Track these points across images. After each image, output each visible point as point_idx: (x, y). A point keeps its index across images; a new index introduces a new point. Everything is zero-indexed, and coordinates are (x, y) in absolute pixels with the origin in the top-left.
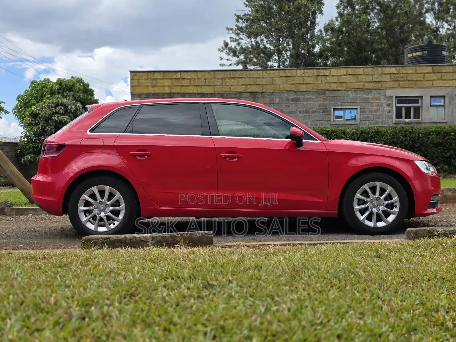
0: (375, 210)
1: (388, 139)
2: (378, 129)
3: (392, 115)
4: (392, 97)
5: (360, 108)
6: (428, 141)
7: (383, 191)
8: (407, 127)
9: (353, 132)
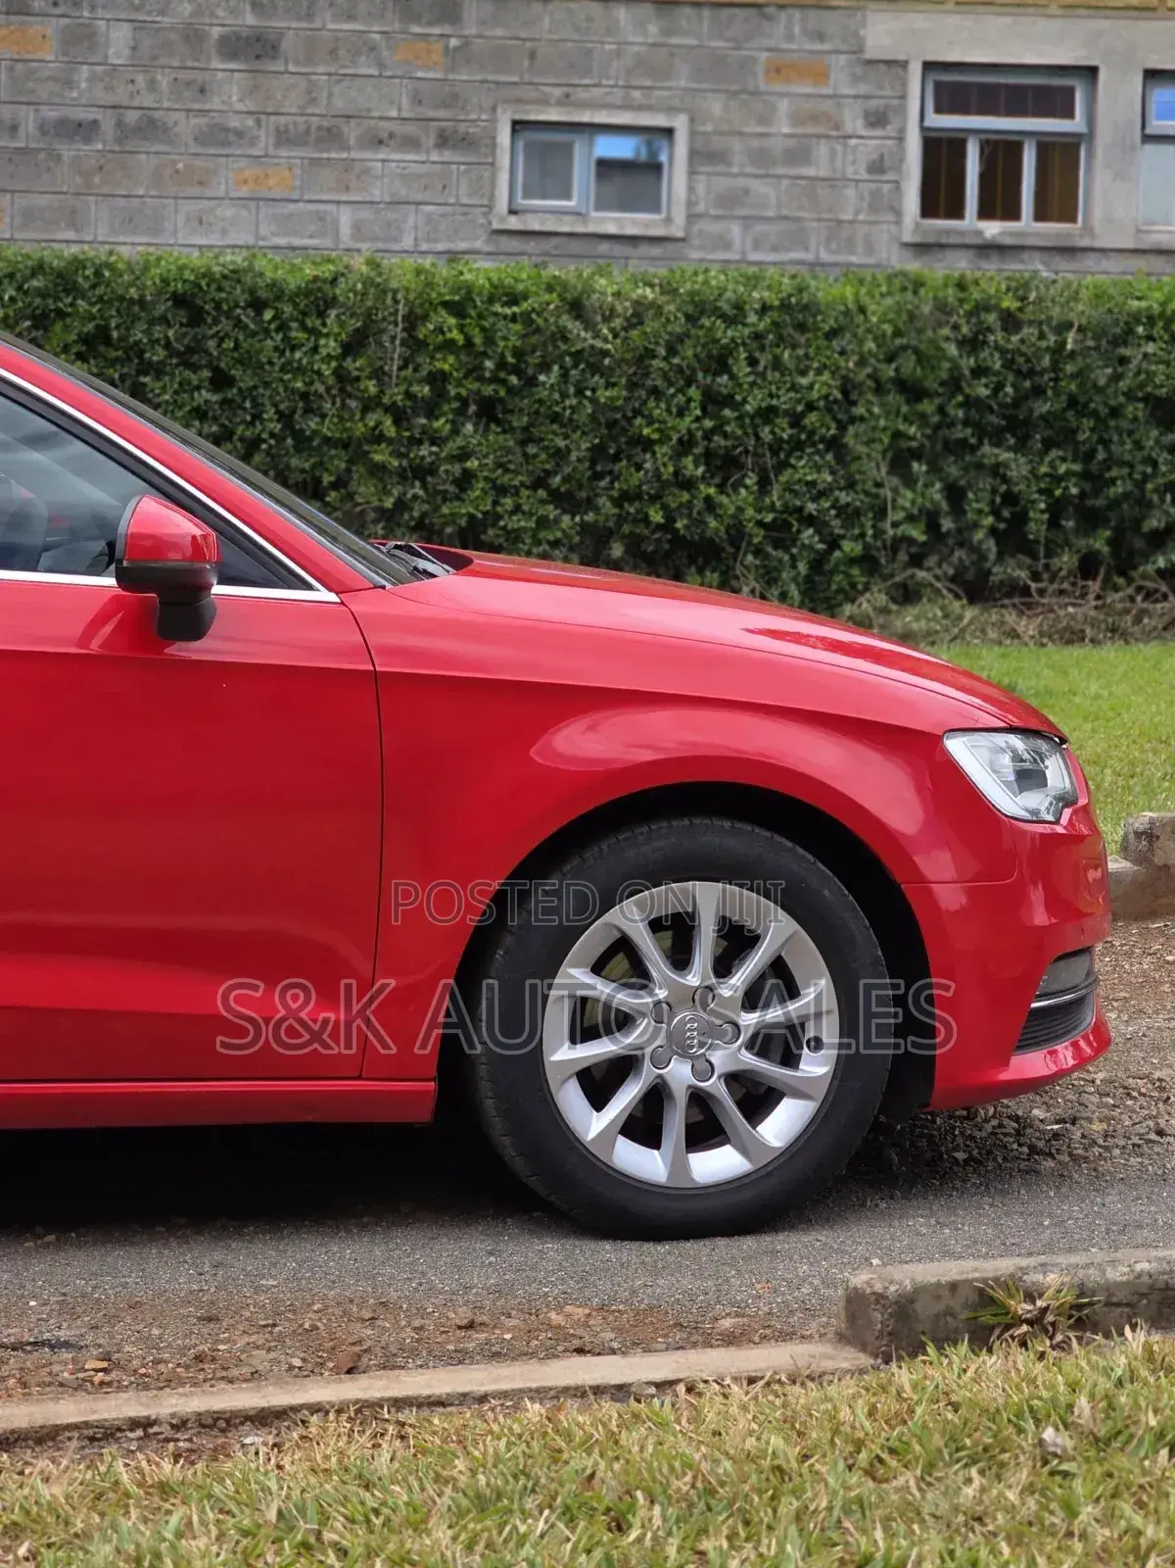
0: (680, 1074)
1: (862, 362)
2: (801, 290)
3: (897, 185)
4: (904, 65)
5: (693, 133)
6: (1116, 378)
7: (736, 941)
8: (993, 278)
9: (637, 303)
